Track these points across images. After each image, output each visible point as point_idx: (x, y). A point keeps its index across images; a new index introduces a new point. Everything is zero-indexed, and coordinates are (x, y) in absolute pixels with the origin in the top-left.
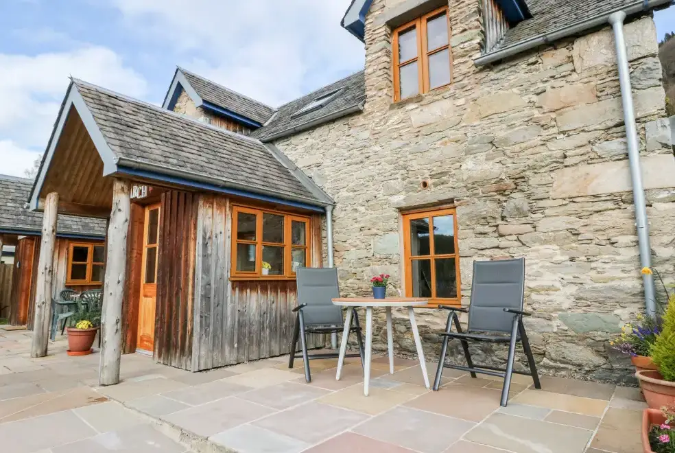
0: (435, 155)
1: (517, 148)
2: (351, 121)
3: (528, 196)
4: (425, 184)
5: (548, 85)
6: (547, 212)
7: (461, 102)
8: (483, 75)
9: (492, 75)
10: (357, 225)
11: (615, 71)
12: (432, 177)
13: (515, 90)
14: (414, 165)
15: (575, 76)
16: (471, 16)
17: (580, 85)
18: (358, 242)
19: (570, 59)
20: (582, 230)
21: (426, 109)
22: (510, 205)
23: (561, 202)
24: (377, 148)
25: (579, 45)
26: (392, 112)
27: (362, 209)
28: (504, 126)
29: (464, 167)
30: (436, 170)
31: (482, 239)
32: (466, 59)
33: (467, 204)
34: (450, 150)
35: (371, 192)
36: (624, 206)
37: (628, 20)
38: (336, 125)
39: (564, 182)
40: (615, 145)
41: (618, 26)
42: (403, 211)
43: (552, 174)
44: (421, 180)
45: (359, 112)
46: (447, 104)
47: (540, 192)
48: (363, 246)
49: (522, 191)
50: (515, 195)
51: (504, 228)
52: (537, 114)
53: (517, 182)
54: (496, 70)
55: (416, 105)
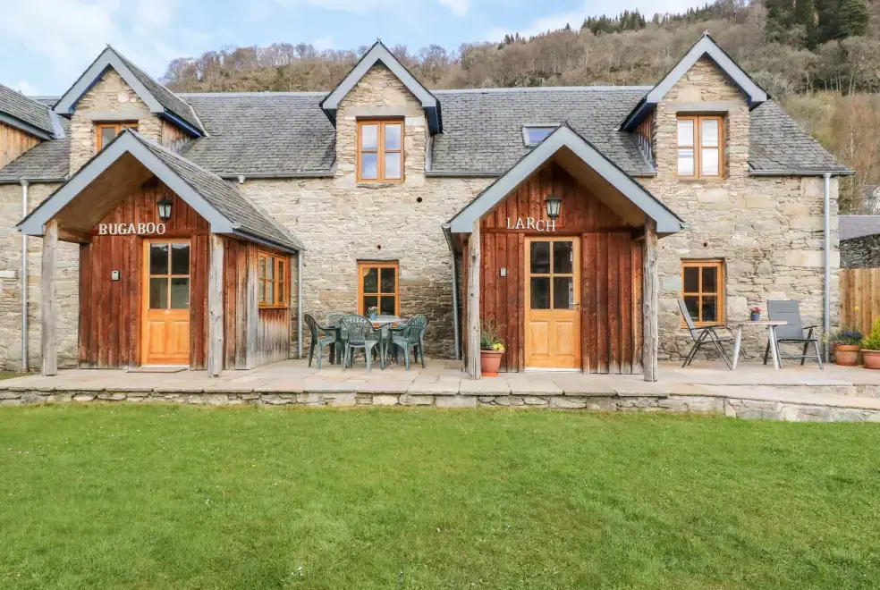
0: (714, 226)
1: (767, 233)
3: (772, 263)
4: (705, 245)
5: (786, 199)
6: (782, 273)
7: (734, 194)
8: (748, 180)
9: (755, 181)
11: (822, 202)
12: (711, 240)
13: (768, 197)
14: (698, 229)
15: (799, 199)
16: (743, 136)
17: (801, 204)
19: (799, 188)
20: (797, 285)
21: (708, 191)
22: (761, 266)
23: (787, 268)
25: (804, 180)
26: (680, 185)
28: (760, 217)
29: (733, 238)
30: (714, 236)
31: (742, 285)
32: (737, 165)
33: (733, 262)
34: (724, 223)
36: (819, 274)
37: (833, 176)
39: (792, 258)
40: (816, 242)
41: (828, 180)
42: (683, 260)
43: (786, 252)
44: (702, 241)
45: (652, 177)
46: (724, 192)
47: (779, 261)
49: (768, 259)
50: (765, 261)
51: (757, 280)
52: (779, 215)
53: (765, 253)
54: (757, 179)
55: (701, 186)
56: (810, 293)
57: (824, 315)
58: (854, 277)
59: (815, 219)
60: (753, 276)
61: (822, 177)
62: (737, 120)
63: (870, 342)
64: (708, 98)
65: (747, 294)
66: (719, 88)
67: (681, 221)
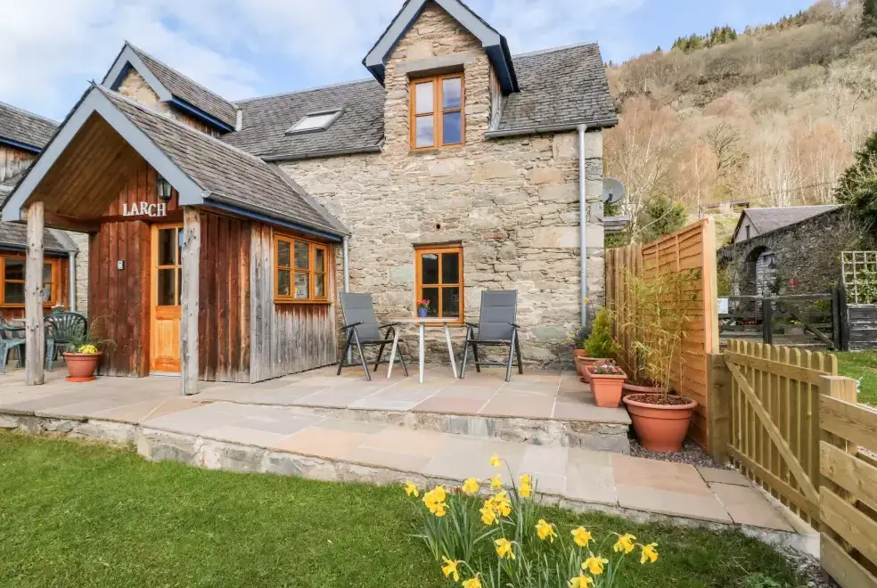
0: (448, 203)
1: (511, 207)
2: (368, 158)
3: (517, 244)
4: (438, 227)
5: (534, 164)
6: (528, 257)
7: (471, 163)
8: (486, 145)
9: (496, 146)
10: (373, 255)
11: (577, 163)
12: (445, 221)
13: (512, 163)
14: (430, 209)
15: (552, 162)
16: (482, 92)
17: (554, 169)
18: (375, 271)
19: (551, 149)
20: (549, 271)
21: (442, 162)
22: (504, 250)
23: (537, 251)
24: (395, 188)
25: (557, 140)
26: (410, 158)
27: (380, 242)
28: (502, 189)
29: (471, 216)
30: (448, 216)
31: (481, 273)
32: (477, 128)
33: (471, 245)
34: (460, 200)
35: (388, 227)
36: (574, 257)
37: (589, 130)
38: (353, 159)
39: (541, 237)
40: (572, 216)
41: (582, 134)
42: (417, 246)
43: (534, 230)
44: (435, 222)
45: (378, 152)
46: (459, 162)
47: (524, 242)
48: (380, 274)
49: (512, 240)
50: (509, 242)
51: (498, 267)
52: (526, 184)
53: (510, 231)
54: (500, 142)
55: (433, 157)
56: (565, 281)
57: (581, 308)
58: (616, 259)
59: (570, 187)
61: (575, 132)
62: (474, 73)
63: (588, 346)
64: (440, 51)
65: (487, 284)
66: (452, 39)
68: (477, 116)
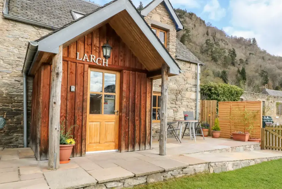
1: (180, 84)
5: (186, 71)
6: (184, 100)
11: (196, 74)
15: (190, 71)
17: (190, 74)
19: (190, 67)
22: (178, 97)
23: (186, 99)
25: (191, 65)
28: (178, 77)
29: (170, 84)
31: (172, 105)
36: (194, 101)
37: (200, 65)
39: (187, 94)
40: (194, 89)
41: (198, 66)
43: (186, 92)
44: (159, 84)
47: (183, 95)
49: (180, 94)
50: (179, 95)
51: (177, 103)
53: (180, 92)
56: (192, 109)
57: (196, 117)
58: (205, 103)
59: (194, 80)
60: (175, 101)
61: (196, 64)
62: (173, 35)
63: (214, 128)
64: (163, 21)
65: (174, 108)
66: (167, 19)
67: (180, 69)
68: (173, 50)
